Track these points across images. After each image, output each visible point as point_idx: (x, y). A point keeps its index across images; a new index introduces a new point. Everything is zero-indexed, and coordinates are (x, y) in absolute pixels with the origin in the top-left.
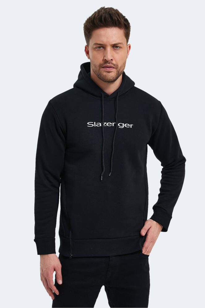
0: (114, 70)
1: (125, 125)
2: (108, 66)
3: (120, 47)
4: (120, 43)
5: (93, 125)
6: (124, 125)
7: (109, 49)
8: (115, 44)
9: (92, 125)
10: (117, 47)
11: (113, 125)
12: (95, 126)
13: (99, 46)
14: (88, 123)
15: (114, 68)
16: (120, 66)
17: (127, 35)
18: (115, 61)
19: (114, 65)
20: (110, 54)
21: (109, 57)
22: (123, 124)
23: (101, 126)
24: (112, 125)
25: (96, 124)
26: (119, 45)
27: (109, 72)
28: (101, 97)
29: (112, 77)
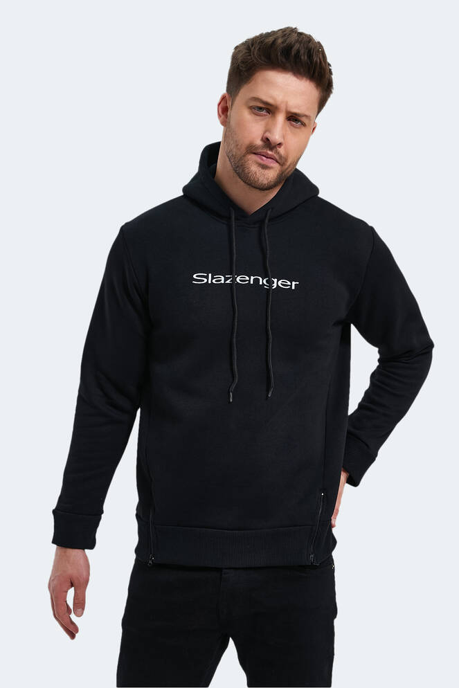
0: (276, 166)
1: (280, 282)
2: (268, 154)
3: (304, 124)
4: (306, 116)
5: (206, 280)
6: (276, 283)
7: (281, 118)
8: (296, 114)
9: (203, 281)
10: (296, 120)
11: (252, 282)
12: (210, 282)
13: (261, 105)
14: (195, 276)
15: (277, 162)
16: (290, 161)
17: (322, 103)
18: (285, 149)
19: (281, 157)
20: (279, 129)
21: (276, 137)
22: (275, 280)
23: (223, 282)
24: (249, 281)
25: (213, 278)
26: (304, 119)
27: (264, 167)
28: (230, 218)
29: (267, 179)
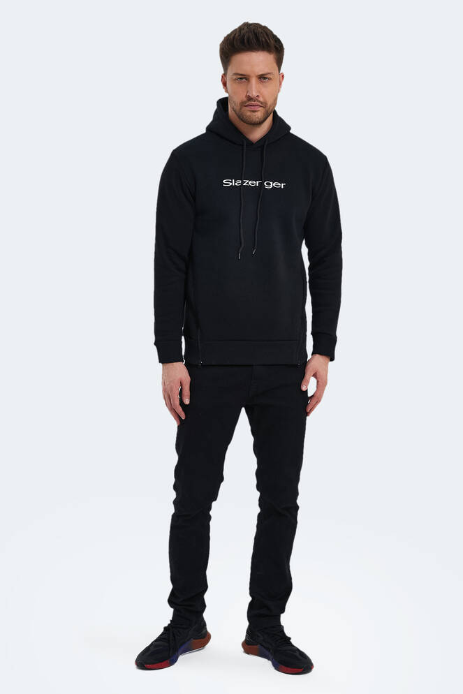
0: (260, 109)
2: (253, 104)
3: (270, 79)
4: (269, 73)
6: (273, 185)
7: (254, 81)
8: (262, 75)
9: (230, 184)
10: (265, 78)
11: (258, 185)
12: (233, 185)
13: (241, 77)
14: (224, 182)
15: (261, 106)
16: (268, 103)
17: (279, 62)
18: (263, 97)
19: (262, 103)
20: (255, 88)
21: (254, 94)
22: (271, 183)
23: (241, 184)
24: (256, 184)
25: (235, 182)
26: (268, 76)
27: (254, 111)
28: (243, 145)
29: (258, 118)
